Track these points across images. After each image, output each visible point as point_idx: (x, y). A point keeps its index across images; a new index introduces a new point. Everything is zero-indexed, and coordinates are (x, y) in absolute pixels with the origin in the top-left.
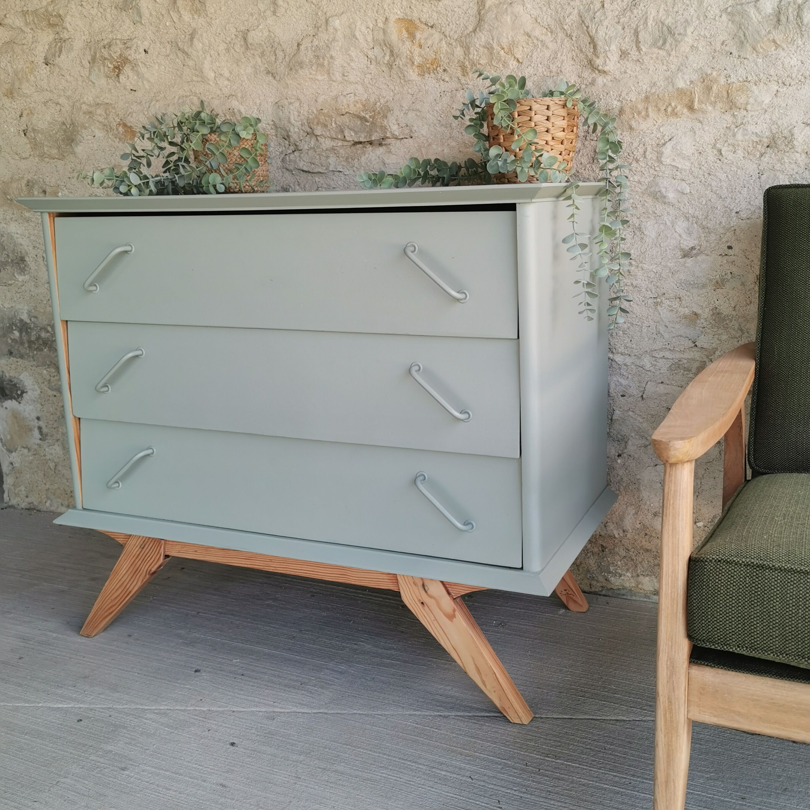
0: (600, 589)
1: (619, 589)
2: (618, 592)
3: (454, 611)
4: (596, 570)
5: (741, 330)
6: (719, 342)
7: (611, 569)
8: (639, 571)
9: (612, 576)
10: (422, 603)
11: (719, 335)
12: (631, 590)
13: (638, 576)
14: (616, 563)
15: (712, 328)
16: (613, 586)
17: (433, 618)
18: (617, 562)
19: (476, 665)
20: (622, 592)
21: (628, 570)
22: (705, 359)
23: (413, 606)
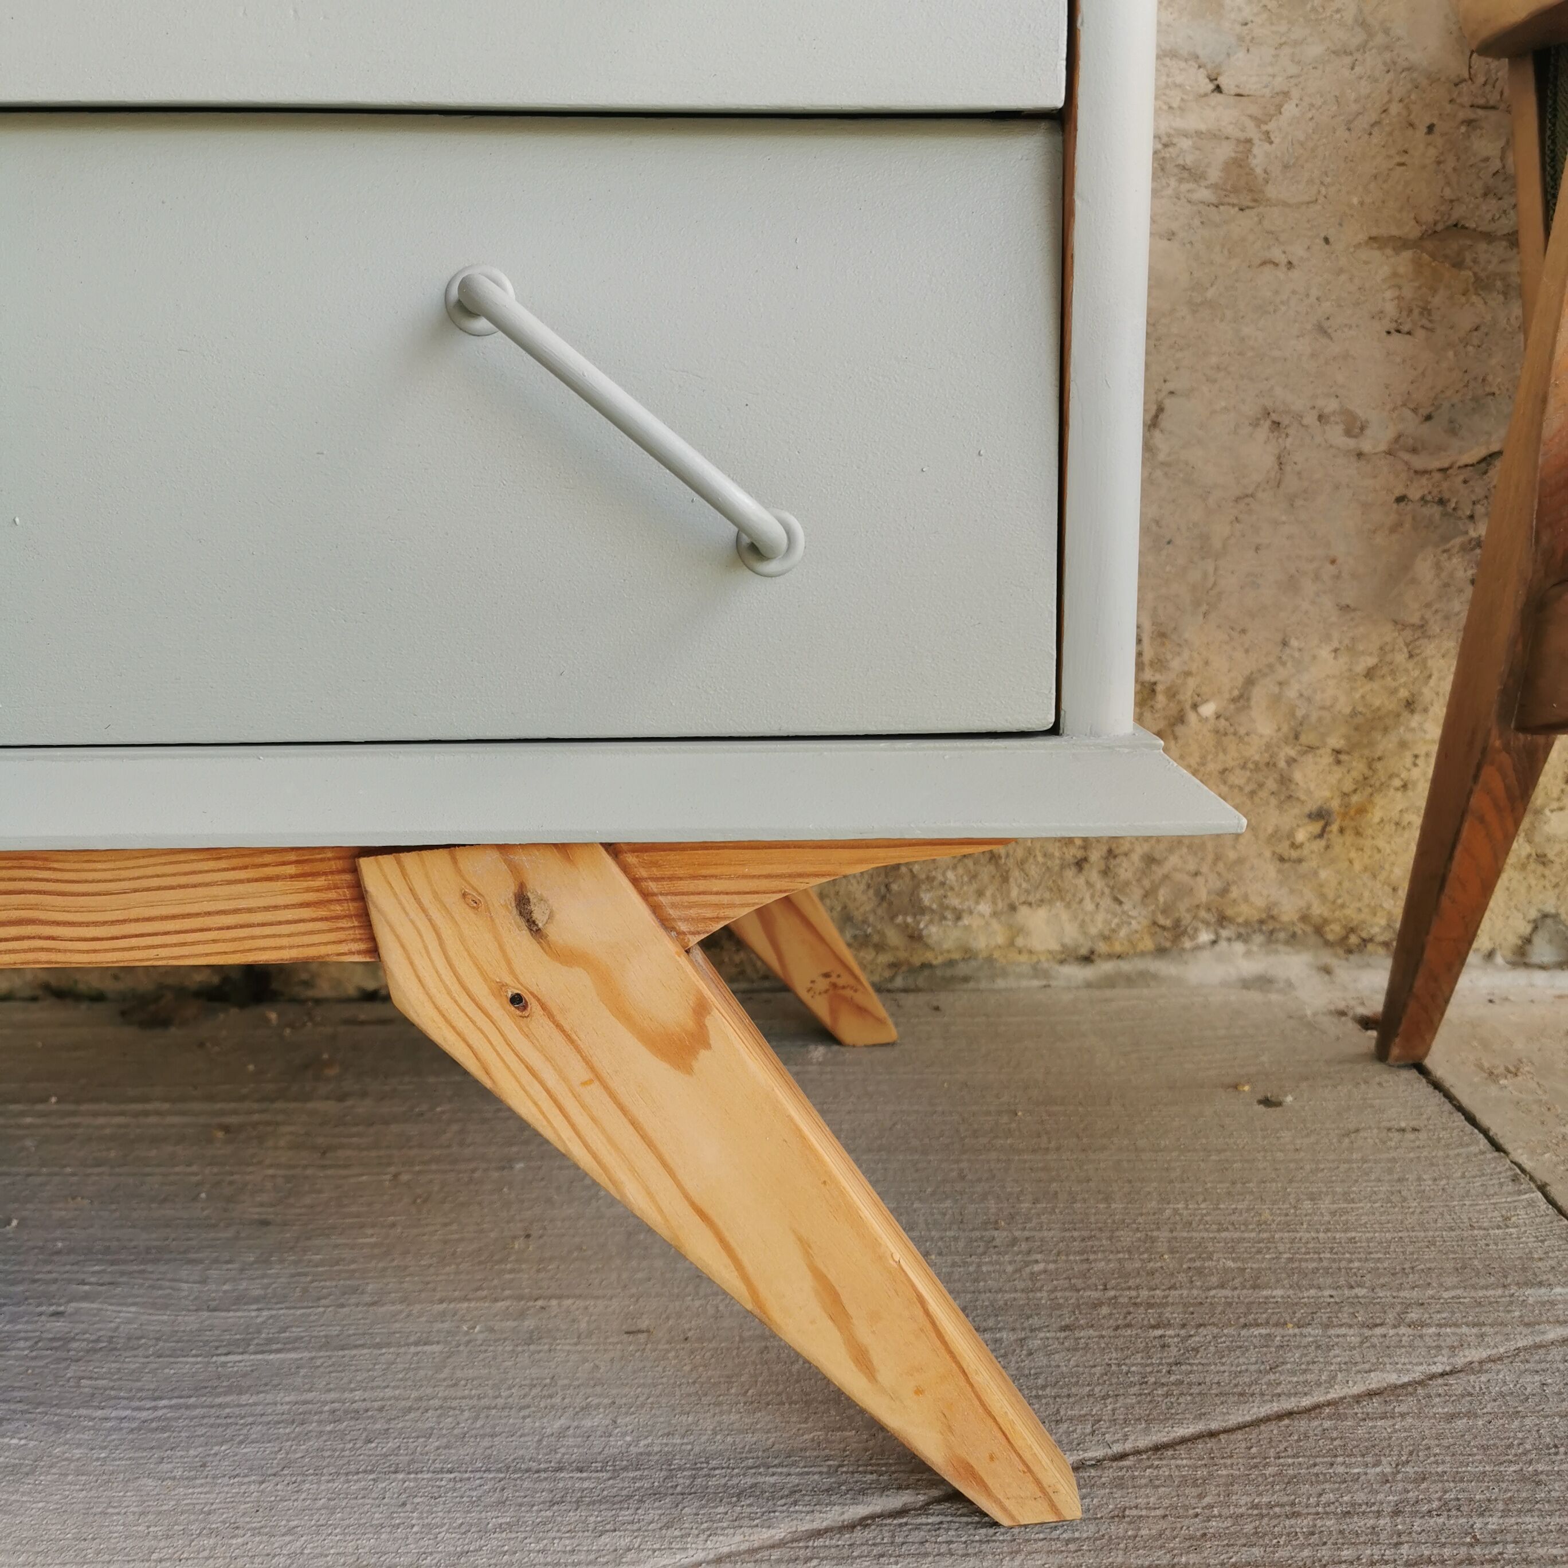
0: (887, 974)
1: (951, 963)
2: (949, 973)
3: (701, 1009)
4: (874, 911)
5: (1363, 24)
6: (1293, 70)
7: (927, 898)
8: (1014, 893)
9: (931, 921)
10: (517, 1000)
11: (1296, 43)
12: (990, 960)
13: (1013, 908)
14: (940, 878)
15: (1272, 24)
16: (929, 956)
17: (578, 1072)
18: (944, 874)
19: (819, 1276)
20: (962, 969)
21: (980, 894)
22: (1252, 132)
23: (461, 1023)
